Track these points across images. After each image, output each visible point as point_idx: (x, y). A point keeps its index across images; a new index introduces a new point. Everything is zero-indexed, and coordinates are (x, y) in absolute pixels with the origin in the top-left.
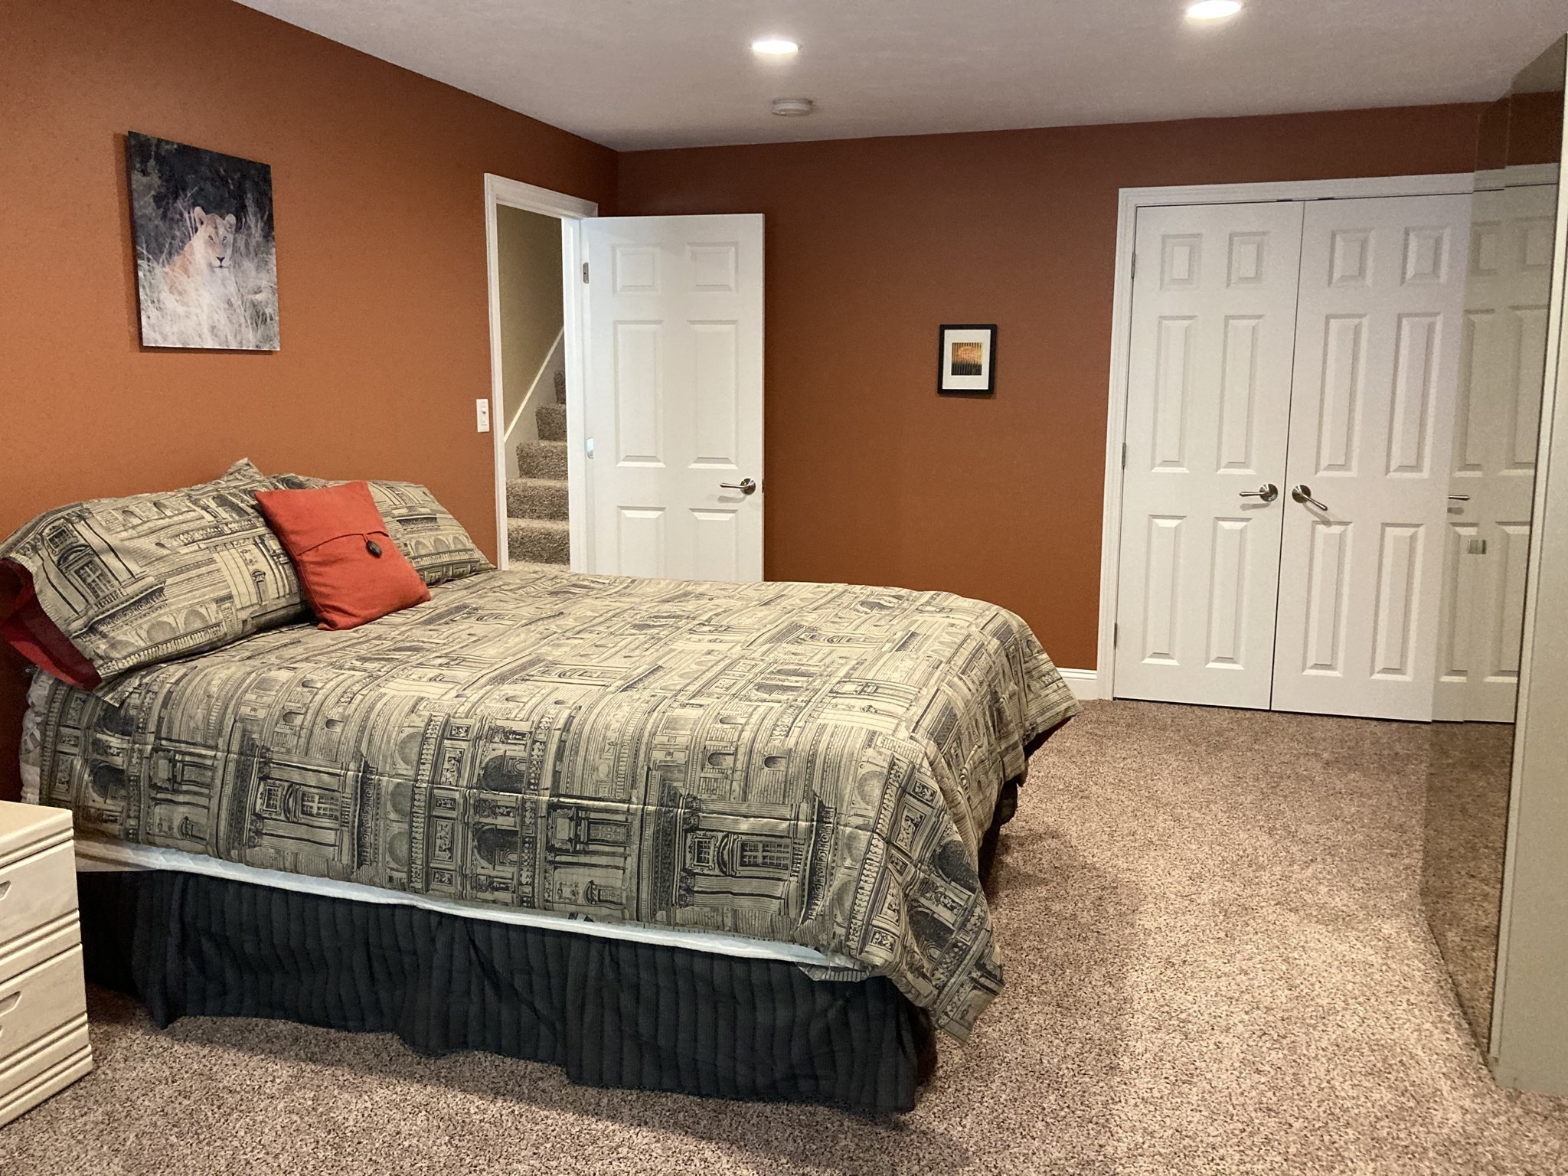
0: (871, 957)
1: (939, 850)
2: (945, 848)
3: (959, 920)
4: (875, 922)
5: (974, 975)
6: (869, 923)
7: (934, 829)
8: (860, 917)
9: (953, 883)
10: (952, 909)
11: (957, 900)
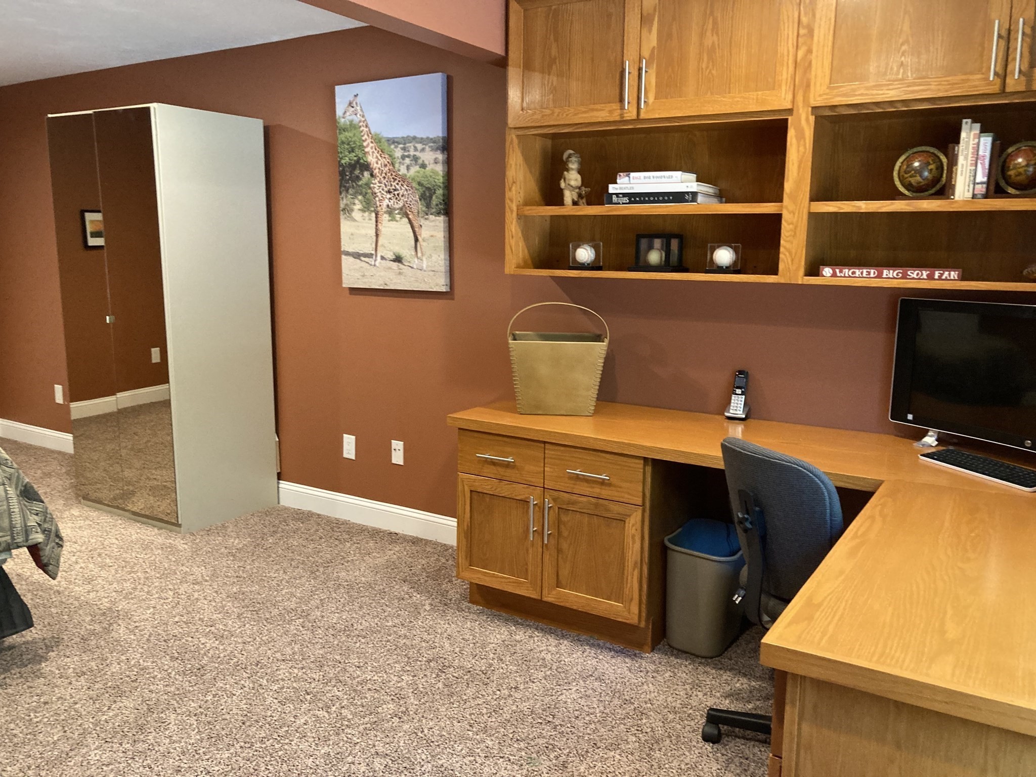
0: (34, 540)
1: (23, 488)
2: (25, 486)
3: (43, 518)
4: (29, 524)
5: (57, 541)
6: (26, 526)
7: (18, 477)
8: (18, 526)
9: (34, 502)
10: (37, 514)
11: (38, 509)
